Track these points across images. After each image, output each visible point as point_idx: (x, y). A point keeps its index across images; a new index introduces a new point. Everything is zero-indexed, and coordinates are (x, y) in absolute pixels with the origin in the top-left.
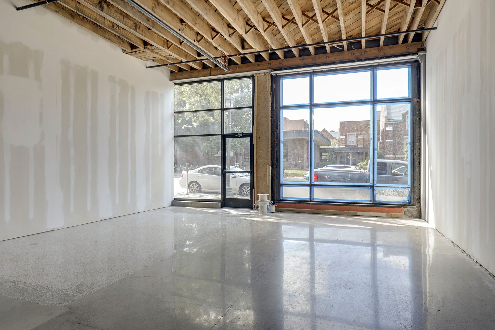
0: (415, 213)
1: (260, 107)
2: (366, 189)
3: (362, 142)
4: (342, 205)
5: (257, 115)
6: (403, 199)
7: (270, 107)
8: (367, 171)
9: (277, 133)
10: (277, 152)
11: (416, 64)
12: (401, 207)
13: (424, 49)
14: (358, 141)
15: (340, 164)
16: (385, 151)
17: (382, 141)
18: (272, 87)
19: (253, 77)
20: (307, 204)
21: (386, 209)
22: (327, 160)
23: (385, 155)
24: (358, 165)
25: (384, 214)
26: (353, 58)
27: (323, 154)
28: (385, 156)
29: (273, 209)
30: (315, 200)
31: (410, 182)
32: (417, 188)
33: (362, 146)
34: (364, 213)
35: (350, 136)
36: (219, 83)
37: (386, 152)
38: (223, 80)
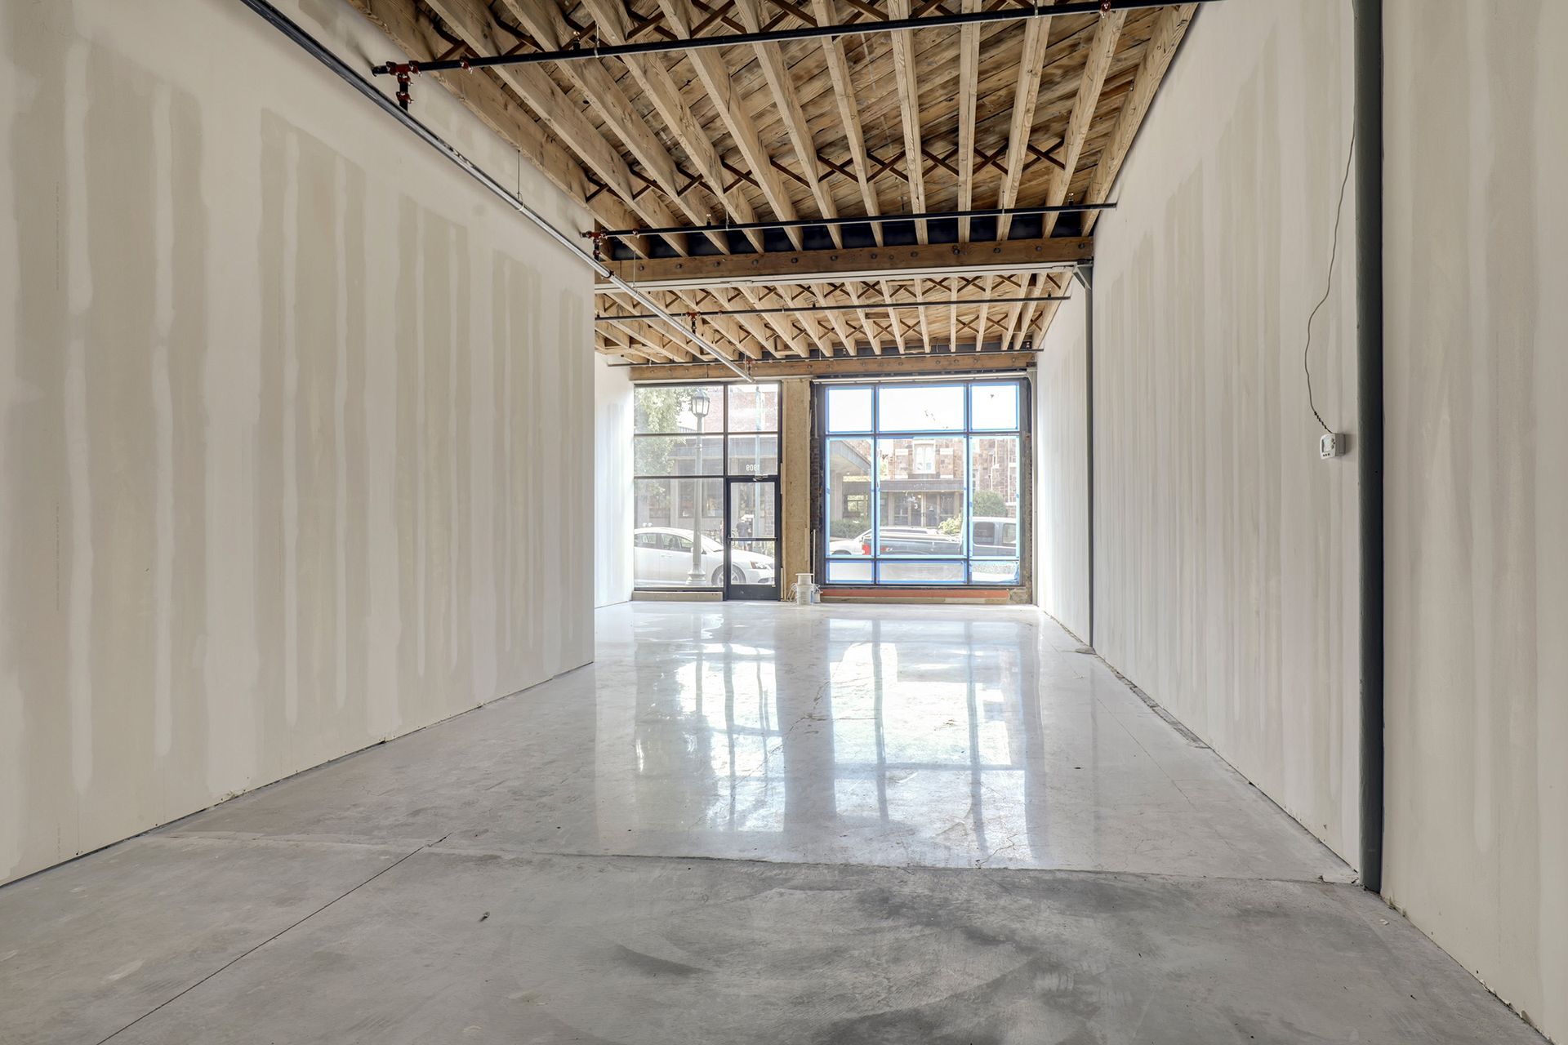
0: (1025, 597)
1: (792, 433)
2: (958, 564)
3: (951, 467)
4: (924, 589)
5: (787, 447)
6: (1009, 577)
7: (808, 435)
8: (960, 538)
9: (821, 476)
10: (821, 507)
11: (1025, 382)
12: (1005, 589)
13: (1034, 365)
14: (940, 462)
15: (895, 524)
16: (1007, 491)
17: (1000, 466)
18: (812, 402)
19: (780, 382)
20: (870, 588)
21: (986, 592)
22: (862, 514)
23: (1007, 501)
24: (942, 528)
25: (983, 600)
26: (938, 368)
27: (850, 498)
28: (1007, 504)
29: (818, 597)
30: (881, 583)
31: (1018, 554)
32: (1027, 560)
33: (951, 477)
34: (955, 600)
35: (920, 450)
36: (721, 387)
37: (1009, 494)
38: (725, 384)
